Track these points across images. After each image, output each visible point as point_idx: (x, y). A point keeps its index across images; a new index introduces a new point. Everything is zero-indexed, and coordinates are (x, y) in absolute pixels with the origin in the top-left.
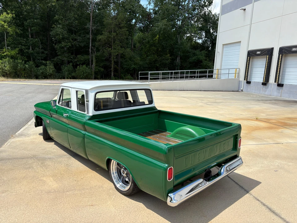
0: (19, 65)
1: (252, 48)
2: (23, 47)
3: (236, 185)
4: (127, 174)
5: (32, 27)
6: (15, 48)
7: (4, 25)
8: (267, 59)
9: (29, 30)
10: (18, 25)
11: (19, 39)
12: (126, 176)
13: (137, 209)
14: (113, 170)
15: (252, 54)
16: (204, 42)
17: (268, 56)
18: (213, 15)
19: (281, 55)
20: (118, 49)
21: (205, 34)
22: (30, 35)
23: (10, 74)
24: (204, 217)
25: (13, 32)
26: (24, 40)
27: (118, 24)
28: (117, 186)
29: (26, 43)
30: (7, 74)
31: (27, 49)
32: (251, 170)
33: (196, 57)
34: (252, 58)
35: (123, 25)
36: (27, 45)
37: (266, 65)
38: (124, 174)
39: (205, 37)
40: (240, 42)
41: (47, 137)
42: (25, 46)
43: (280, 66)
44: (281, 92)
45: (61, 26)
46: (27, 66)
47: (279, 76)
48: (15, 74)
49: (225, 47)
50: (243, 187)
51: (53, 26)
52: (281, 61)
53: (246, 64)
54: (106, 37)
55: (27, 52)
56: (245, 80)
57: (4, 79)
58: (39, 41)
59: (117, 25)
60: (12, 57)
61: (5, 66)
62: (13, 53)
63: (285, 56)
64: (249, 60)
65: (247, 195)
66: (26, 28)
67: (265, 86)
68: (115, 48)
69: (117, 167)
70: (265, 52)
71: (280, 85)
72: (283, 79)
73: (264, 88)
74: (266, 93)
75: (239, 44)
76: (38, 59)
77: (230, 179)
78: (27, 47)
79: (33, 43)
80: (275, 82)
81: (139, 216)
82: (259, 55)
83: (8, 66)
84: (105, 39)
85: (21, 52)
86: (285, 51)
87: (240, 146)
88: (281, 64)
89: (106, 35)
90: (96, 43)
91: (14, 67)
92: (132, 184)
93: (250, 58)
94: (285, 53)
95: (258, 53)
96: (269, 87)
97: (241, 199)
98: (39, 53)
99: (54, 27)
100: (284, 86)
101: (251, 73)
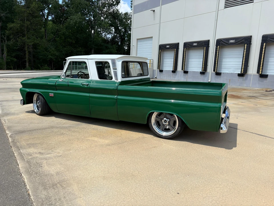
1: (162, 42)
8: (175, 52)
15: (163, 48)
16: (114, 38)
17: (175, 49)
19: (185, 48)
20: (34, 39)
21: (115, 30)
27: (31, 12)
34: (163, 52)
39: (115, 33)
40: (152, 37)
43: (185, 57)
44: (187, 78)
47: (185, 65)
49: (138, 41)
52: (185, 53)
53: (158, 55)
54: (19, 25)
56: (158, 69)
59: (30, 14)
64: (161, 53)
67: (174, 74)
68: (30, 37)
70: (172, 46)
71: (186, 72)
72: (187, 67)
73: (173, 75)
74: (176, 79)
75: (150, 39)
80: (182, 69)
82: (168, 48)
88: (185, 55)
93: (161, 51)
95: (168, 46)
96: (178, 73)
100: (189, 73)
101: (163, 64)
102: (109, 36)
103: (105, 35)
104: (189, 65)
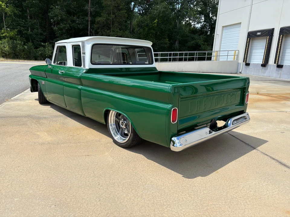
0: (18, 46)
1: (252, 29)
2: (22, 28)
3: (242, 142)
4: (126, 126)
5: (31, 8)
6: (14, 29)
7: (2, 5)
8: (268, 40)
9: (28, 11)
10: (16, 6)
11: (18, 20)
12: (125, 128)
13: (137, 160)
14: (111, 122)
15: (252, 36)
16: (203, 27)
17: (268, 37)
19: (281, 35)
20: (117, 32)
21: (204, 18)
22: (28, 16)
23: (9, 55)
24: (209, 167)
25: (11, 12)
26: (23, 21)
27: (116, 5)
28: (115, 139)
29: (25, 24)
30: (6, 55)
31: (26, 30)
32: (256, 132)
33: (195, 41)
34: (252, 40)
35: (121, 7)
36: (26, 27)
37: (267, 46)
38: (123, 125)
39: (204, 22)
40: (240, 23)
41: (43, 101)
42: (24, 27)
43: (280, 47)
44: (281, 74)
45: (59, 7)
46: (26, 47)
47: (279, 57)
48: (14, 55)
49: (224, 28)
50: (250, 144)
51: (52, 6)
52: (281, 42)
53: (245, 45)
54: (105, 19)
55: (26, 33)
56: (244, 62)
57: (3, 59)
58: (37, 23)
59: (116, 7)
60: (11, 38)
61: (4, 46)
62: (12, 34)
63: (286, 37)
64: (249, 42)
65: (254, 151)
66: (25, 9)
67: (264, 68)
68: (114, 30)
69: (115, 120)
70: (265, 33)
71: (280, 66)
72: (283, 60)
73: (263, 70)
74: (265, 75)
75: (238, 26)
76: (37, 41)
77: (235, 138)
78: (25, 28)
79: (32, 24)
80: (275, 63)
81: (139, 165)
82: (259, 36)
83: (7, 47)
84: (104, 21)
85: (20, 32)
86: (286, 32)
87: (247, 101)
88: (281, 44)
89: (104, 17)
90: (95, 25)
91: (14, 48)
92: (132, 134)
93: (250, 40)
94: (286, 33)
95: (259, 34)
96: (269, 68)
97: (248, 154)
98: (37, 35)
99: (52, 8)
100: (284, 67)
101: (251, 55)
102: (198, 26)
103: (194, 25)
104: (285, 57)
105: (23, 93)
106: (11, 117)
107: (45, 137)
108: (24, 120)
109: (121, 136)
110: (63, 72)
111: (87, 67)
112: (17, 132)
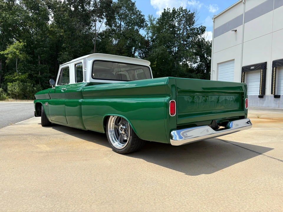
0: (28, 88)
1: (246, 64)
2: (33, 72)
3: (246, 150)
4: (125, 131)
5: (42, 55)
6: (25, 73)
7: (16, 52)
8: (262, 73)
9: (39, 57)
10: (29, 53)
11: (29, 65)
12: (124, 133)
14: (110, 128)
15: (246, 70)
16: (199, 67)
17: (262, 70)
18: (207, 42)
19: (275, 68)
21: (200, 58)
22: (39, 61)
23: (18, 96)
25: (24, 58)
26: (33, 66)
27: (119, 49)
28: (114, 145)
29: (36, 68)
30: (16, 96)
31: (36, 73)
32: (260, 142)
34: (247, 74)
35: (123, 51)
36: (36, 71)
37: (261, 78)
38: (122, 131)
39: (200, 62)
40: (234, 60)
42: (34, 71)
43: (275, 78)
44: (279, 103)
45: (67, 53)
46: (35, 88)
47: (275, 87)
48: (24, 96)
49: (219, 65)
50: (255, 151)
51: (61, 53)
52: (275, 74)
53: (241, 78)
55: (36, 77)
57: (13, 100)
58: (47, 67)
59: (118, 51)
60: (22, 81)
61: (15, 88)
62: (23, 77)
63: (279, 69)
64: (244, 76)
65: (261, 155)
66: (36, 55)
67: (262, 99)
69: (115, 128)
70: (258, 66)
71: (277, 97)
72: (279, 90)
73: (261, 101)
74: (264, 105)
75: (232, 62)
76: (46, 83)
77: (238, 147)
78: (36, 72)
79: (42, 68)
80: (272, 93)
82: (253, 70)
83: (18, 88)
85: (30, 76)
87: (247, 106)
88: (275, 76)
91: (24, 90)
92: (131, 137)
93: (244, 74)
94: (279, 65)
95: (252, 68)
96: (266, 99)
97: (254, 158)
98: (47, 78)
99: (61, 54)
100: (281, 97)
102: (195, 65)
103: (191, 65)
104: (281, 87)
105: (27, 120)
106: (13, 135)
107: (44, 148)
108: (25, 136)
109: (120, 143)
110: (65, 90)
111: (88, 81)
112: (16, 145)
